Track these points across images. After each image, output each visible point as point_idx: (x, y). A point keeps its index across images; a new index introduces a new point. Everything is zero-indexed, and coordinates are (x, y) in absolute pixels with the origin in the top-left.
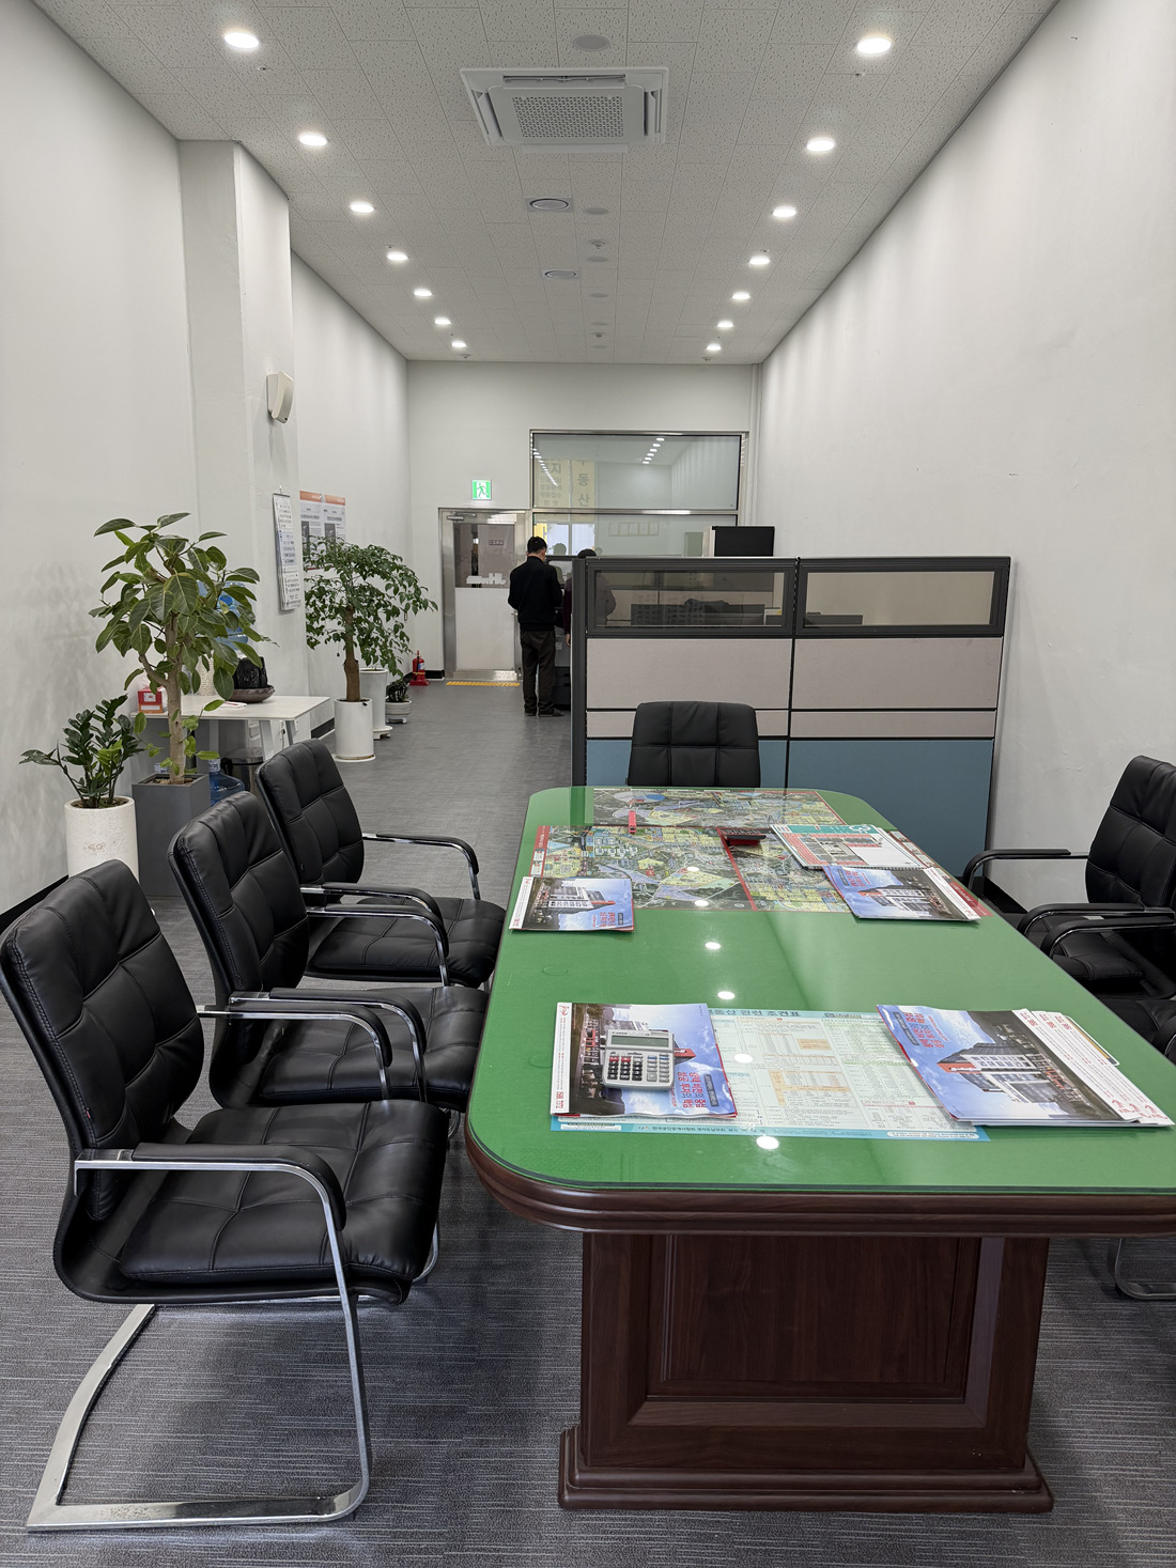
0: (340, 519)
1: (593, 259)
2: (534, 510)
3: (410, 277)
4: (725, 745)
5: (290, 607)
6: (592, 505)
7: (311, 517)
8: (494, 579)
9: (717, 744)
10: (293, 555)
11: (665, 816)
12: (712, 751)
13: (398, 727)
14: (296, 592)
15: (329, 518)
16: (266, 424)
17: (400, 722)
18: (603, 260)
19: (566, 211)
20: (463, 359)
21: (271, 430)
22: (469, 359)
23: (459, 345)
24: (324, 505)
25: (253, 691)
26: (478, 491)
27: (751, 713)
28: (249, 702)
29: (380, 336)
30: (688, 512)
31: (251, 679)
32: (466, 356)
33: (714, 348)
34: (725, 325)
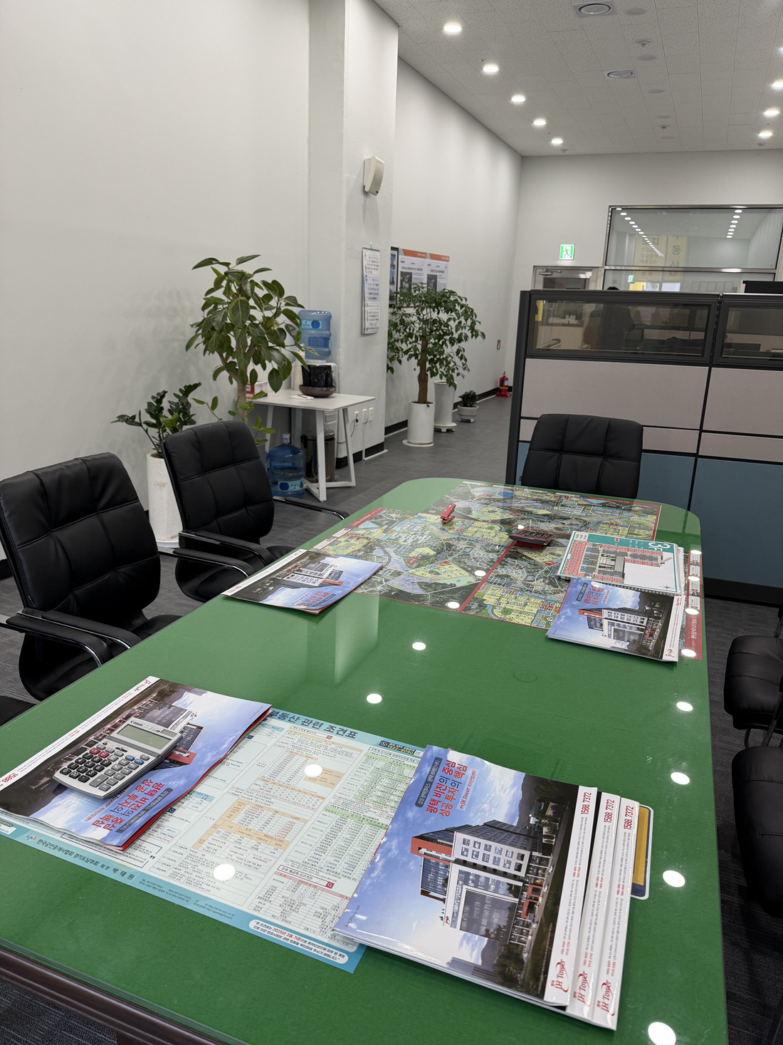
0: (443, 272)
1: (644, 58)
2: (607, 267)
3: (506, 83)
4: (611, 456)
5: (369, 331)
6: (682, 265)
7: (414, 269)
8: (569, 320)
9: (605, 454)
10: (378, 294)
11: (493, 511)
12: (598, 460)
13: (465, 426)
14: (375, 321)
15: (432, 271)
16: (361, 197)
17: (469, 421)
18: (652, 58)
19: (609, 14)
20: (562, 154)
21: (365, 201)
22: (566, 153)
23: (557, 142)
24: (428, 261)
25: (320, 389)
26: (564, 253)
27: (639, 430)
28: (316, 396)
29: (497, 137)
30: (739, 270)
31: (319, 380)
32: (564, 151)
33: (765, 135)
34: (772, 113)
